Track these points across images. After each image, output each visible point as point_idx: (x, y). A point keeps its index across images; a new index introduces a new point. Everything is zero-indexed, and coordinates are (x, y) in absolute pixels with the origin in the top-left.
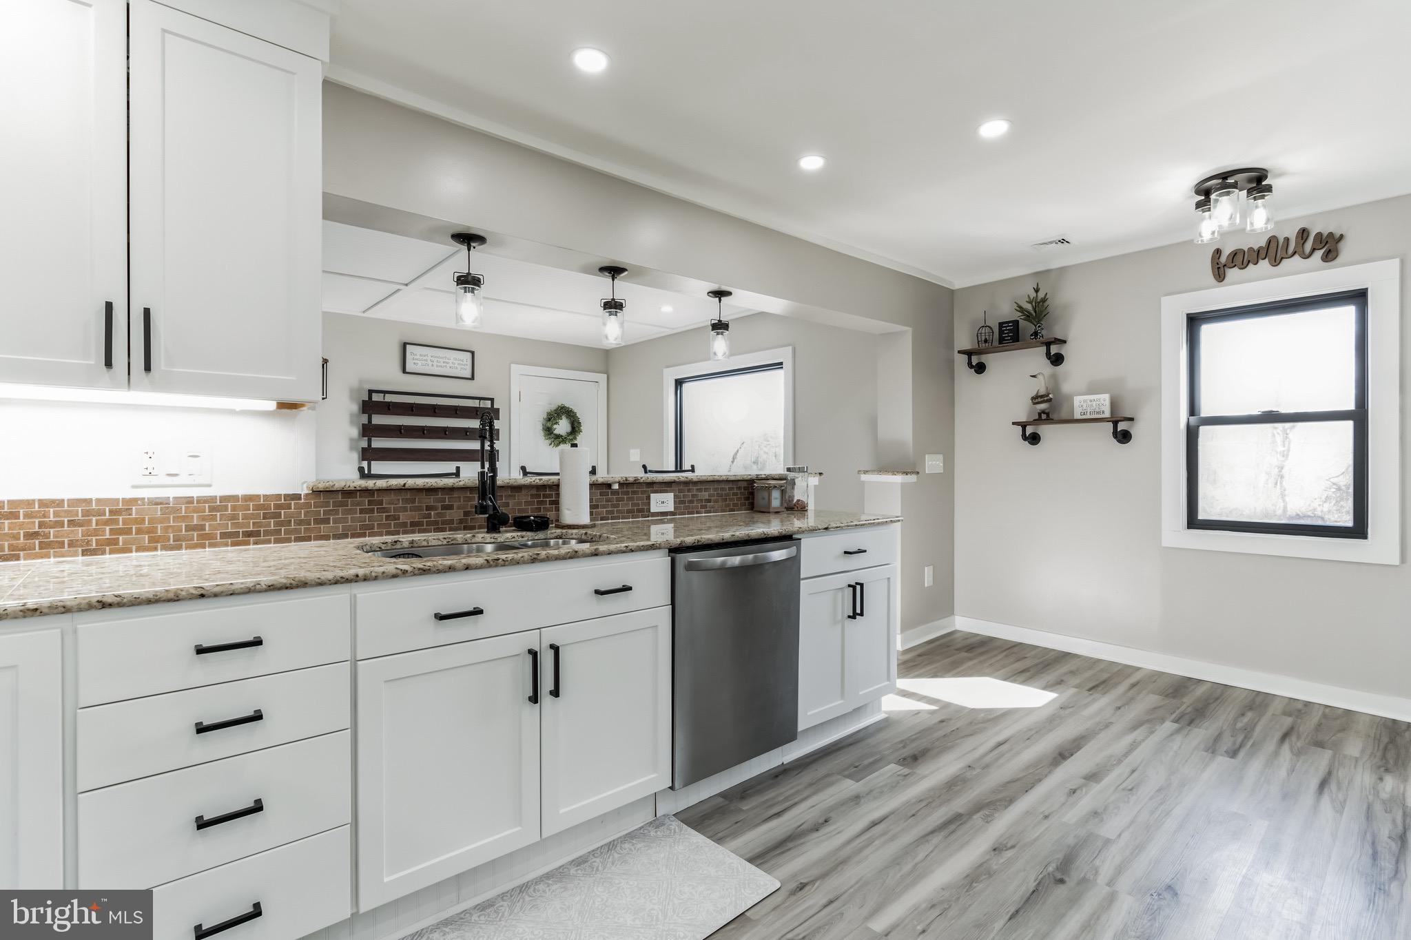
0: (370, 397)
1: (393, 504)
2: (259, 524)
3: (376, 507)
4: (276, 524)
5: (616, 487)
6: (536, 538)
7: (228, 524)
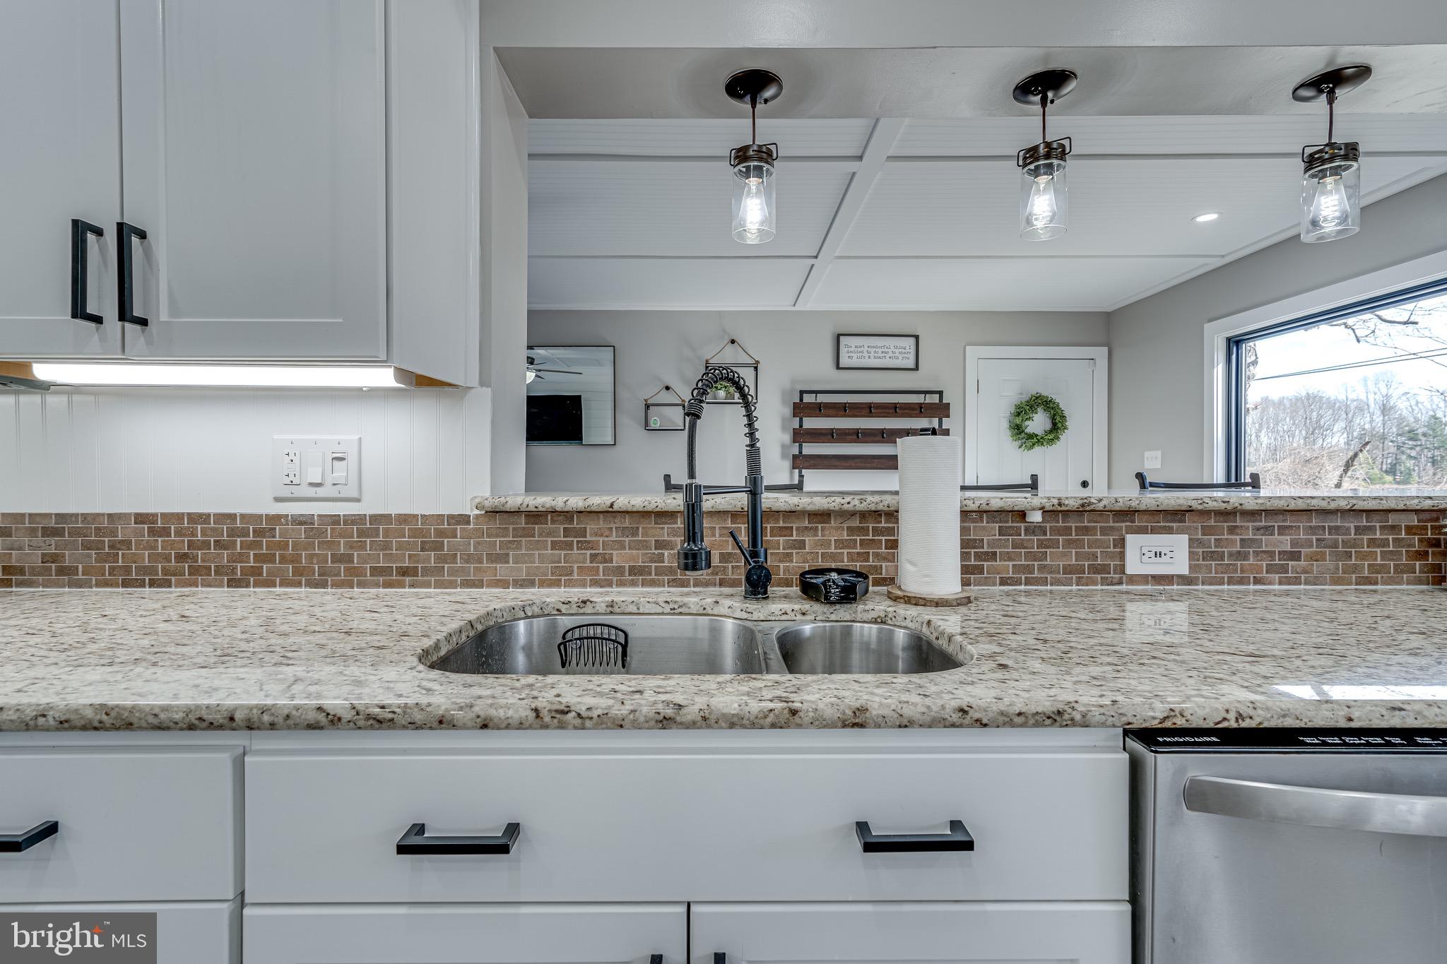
0: (801, 399)
1: (601, 535)
2: (416, 558)
3: (575, 540)
4: (438, 559)
5: (1036, 517)
6: (833, 617)
7: (379, 554)
